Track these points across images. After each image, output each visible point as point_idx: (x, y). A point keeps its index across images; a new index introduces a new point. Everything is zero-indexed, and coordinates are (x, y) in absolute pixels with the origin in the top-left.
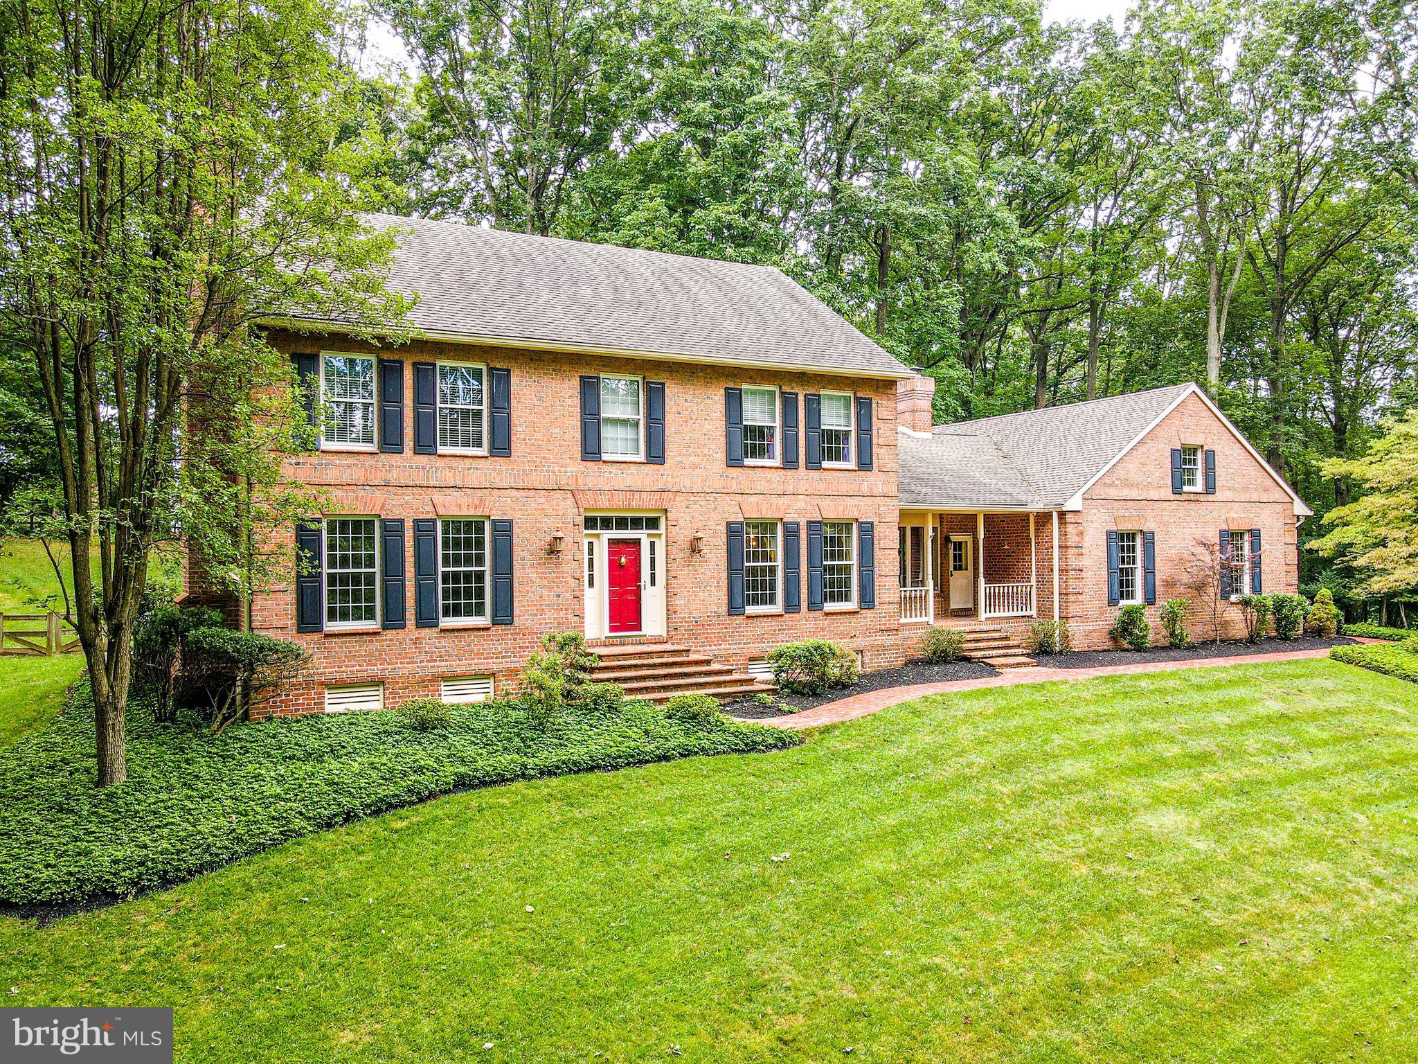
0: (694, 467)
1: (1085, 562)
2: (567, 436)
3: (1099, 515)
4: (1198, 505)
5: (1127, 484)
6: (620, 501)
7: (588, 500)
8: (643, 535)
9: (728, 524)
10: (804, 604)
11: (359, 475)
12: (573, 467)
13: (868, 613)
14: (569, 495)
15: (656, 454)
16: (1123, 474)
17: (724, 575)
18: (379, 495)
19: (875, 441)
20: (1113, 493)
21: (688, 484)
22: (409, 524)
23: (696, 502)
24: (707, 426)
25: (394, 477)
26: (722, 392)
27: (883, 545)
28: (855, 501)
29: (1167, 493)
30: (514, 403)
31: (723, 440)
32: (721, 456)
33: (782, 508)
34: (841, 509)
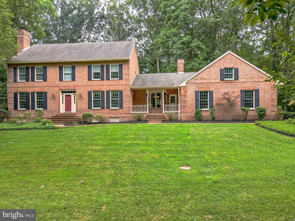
0: (81, 81)
1: (188, 99)
2: (57, 77)
3: (192, 87)
4: (231, 83)
5: (202, 79)
6: (66, 88)
7: (61, 88)
8: (72, 94)
9: (88, 92)
10: (105, 107)
11: (23, 85)
12: (58, 82)
13: (122, 110)
14: (57, 87)
15: (73, 79)
16: (201, 77)
17: (87, 101)
18: (25, 88)
19: (123, 73)
20: (197, 81)
21: (80, 84)
22: (30, 93)
23: (81, 88)
24: (84, 73)
25: (28, 85)
26: (87, 66)
27: (125, 95)
28: (118, 86)
30: (47, 72)
31: (87, 76)
32: (87, 79)
33: (101, 88)
34: (114, 88)
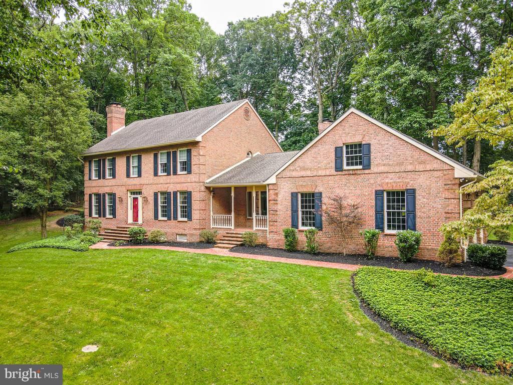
0: (147, 177)
1: (279, 207)
3: (287, 185)
4: (357, 177)
5: (304, 169)
8: (138, 196)
9: (154, 193)
10: (172, 218)
11: (96, 184)
12: (125, 180)
13: (190, 223)
14: (125, 187)
15: (140, 175)
16: (301, 164)
17: (153, 208)
18: (98, 188)
19: (192, 163)
20: (294, 174)
21: (146, 182)
22: (102, 195)
23: (148, 187)
24: (150, 165)
25: (100, 184)
26: (153, 155)
27: (196, 199)
28: (186, 184)
29: (333, 172)
30: (116, 165)
31: (153, 169)
32: (153, 173)
33: (167, 188)
34: (183, 187)
